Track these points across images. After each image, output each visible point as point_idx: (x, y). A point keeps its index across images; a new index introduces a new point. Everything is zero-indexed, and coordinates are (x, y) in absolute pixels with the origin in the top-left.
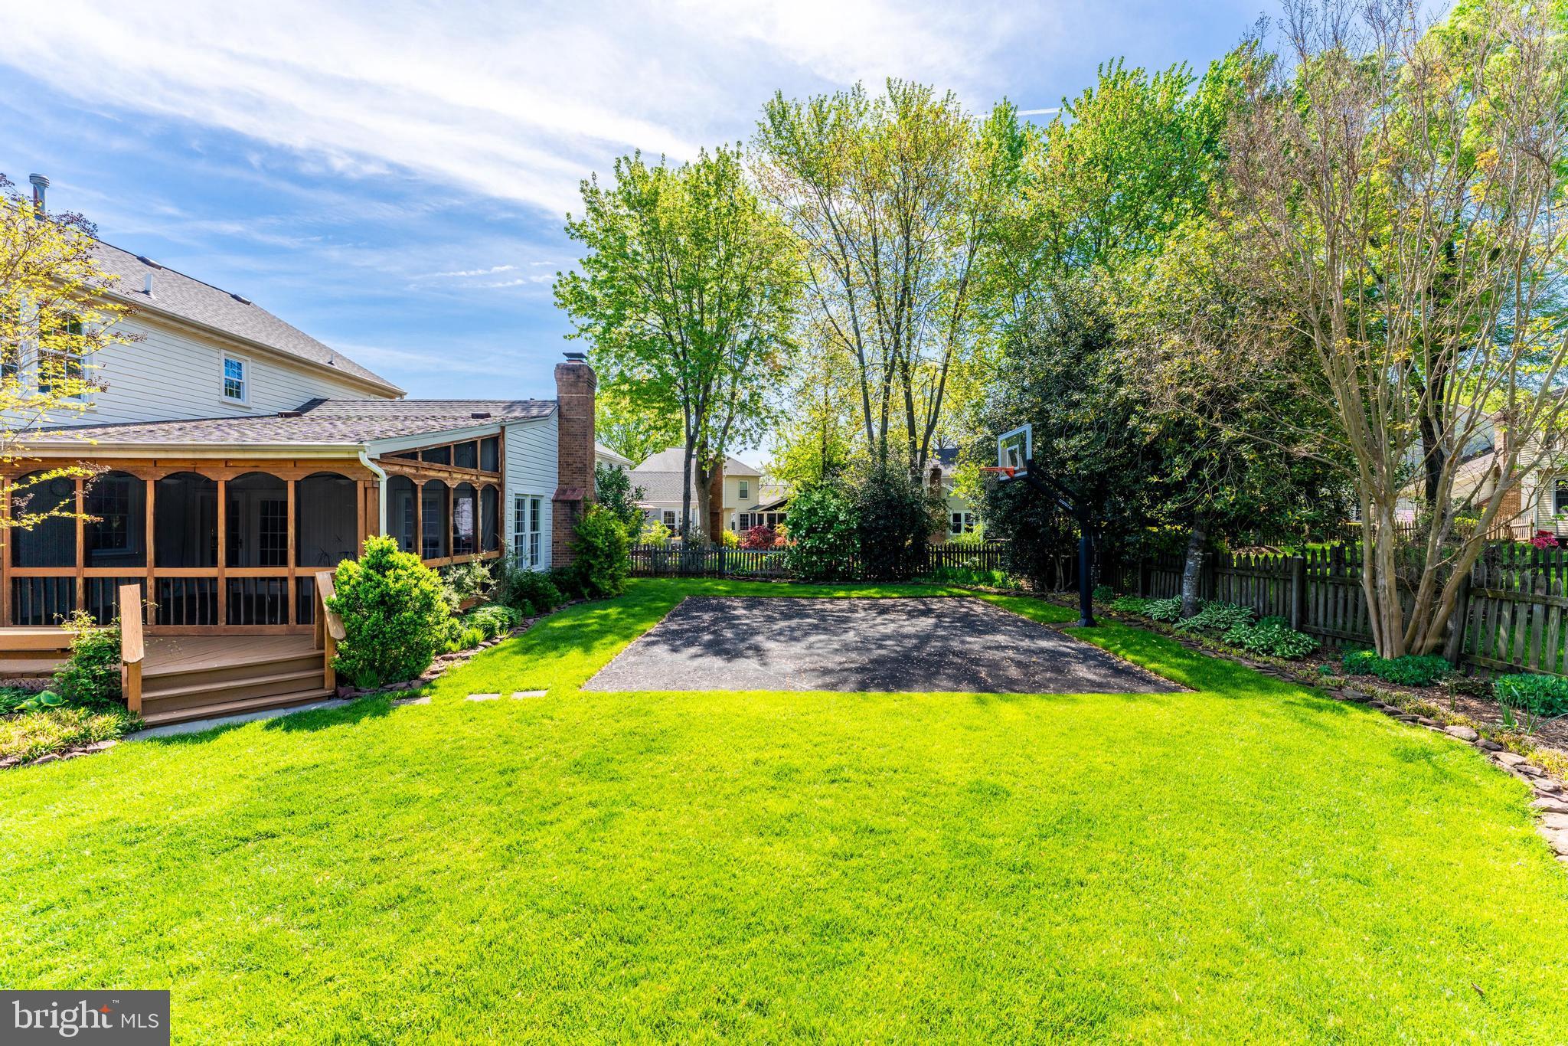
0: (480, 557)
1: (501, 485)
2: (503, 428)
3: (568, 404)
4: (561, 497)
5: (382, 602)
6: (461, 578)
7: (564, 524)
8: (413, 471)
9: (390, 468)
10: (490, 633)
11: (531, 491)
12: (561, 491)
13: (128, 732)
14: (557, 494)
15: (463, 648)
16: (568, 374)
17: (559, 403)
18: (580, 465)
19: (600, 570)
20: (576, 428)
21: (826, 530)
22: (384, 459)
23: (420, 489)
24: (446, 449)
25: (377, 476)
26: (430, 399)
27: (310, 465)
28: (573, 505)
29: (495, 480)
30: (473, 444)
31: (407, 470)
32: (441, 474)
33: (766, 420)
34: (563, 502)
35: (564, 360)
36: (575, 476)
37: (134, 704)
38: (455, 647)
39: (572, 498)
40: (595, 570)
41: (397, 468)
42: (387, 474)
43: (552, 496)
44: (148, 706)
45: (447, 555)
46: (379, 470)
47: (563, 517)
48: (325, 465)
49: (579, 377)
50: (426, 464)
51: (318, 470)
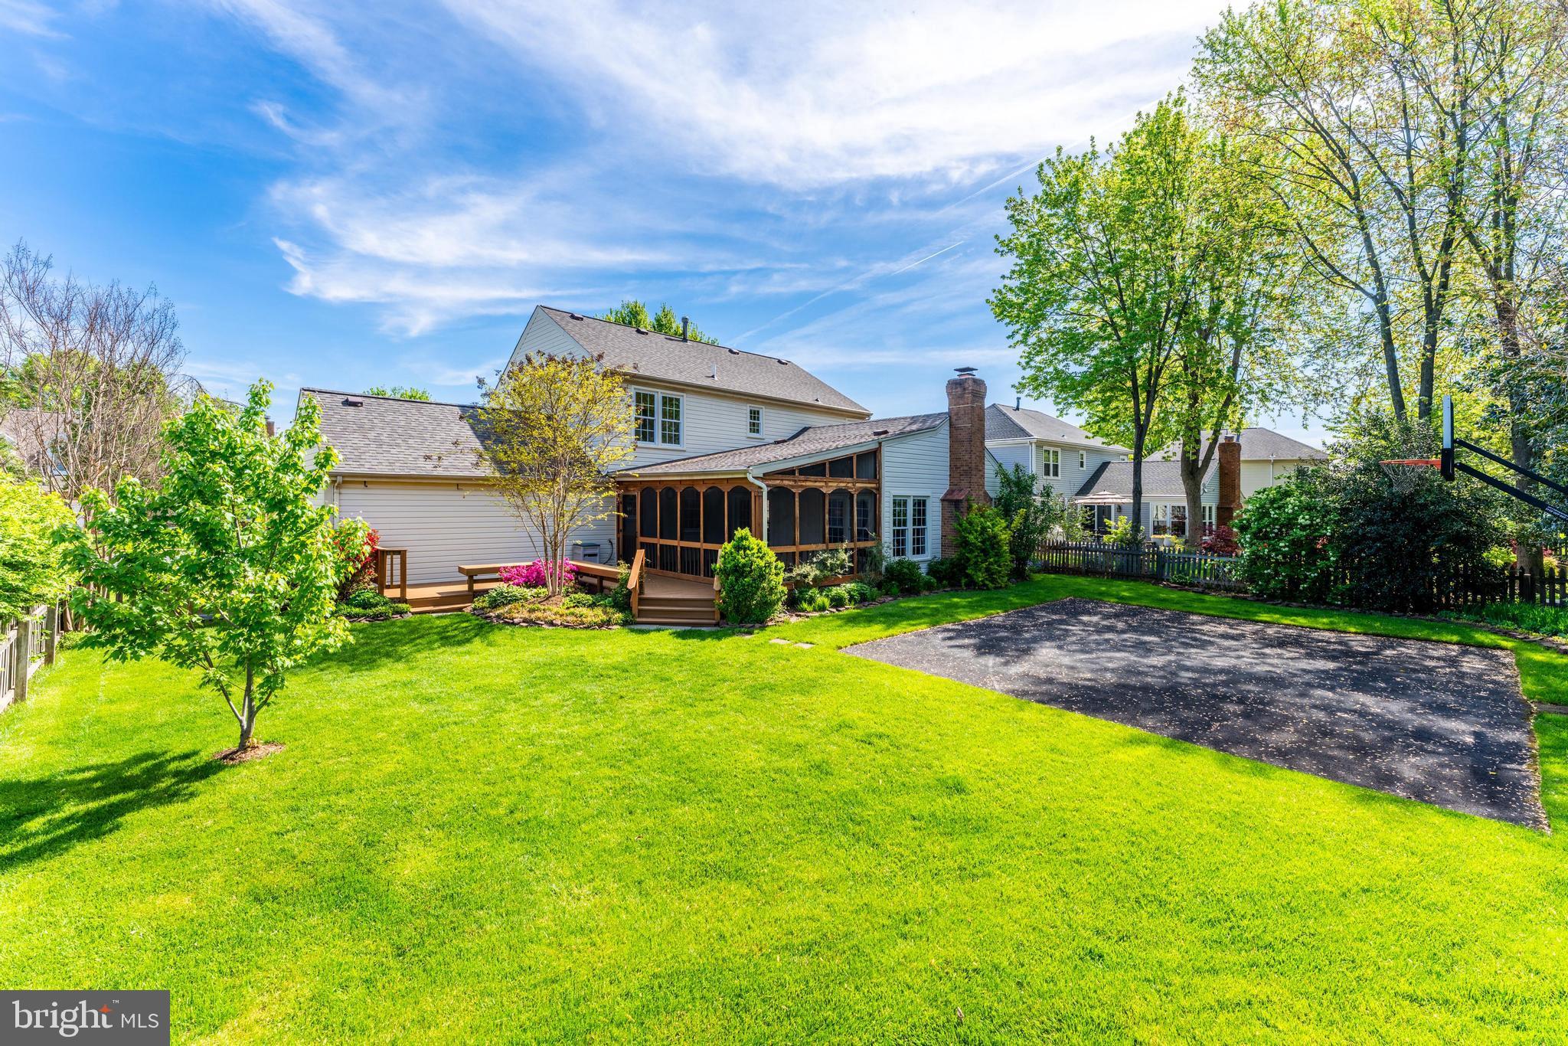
0: (845, 546)
1: (879, 489)
2: (880, 443)
3: (957, 414)
4: (949, 497)
5: (736, 571)
6: (826, 559)
7: (950, 520)
8: (791, 483)
9: (770, 483)
10: (837, 602)
11: (912, 492)
12: (951, 492)
13: (625, 624)
14: (946, 495)
15: (815, 610)
16: (957, 387)
17: (949, 414)
18: (966, 468)
19: (976, 563)
20: (963, 436)
21: (1279, 536)
22: (766, 477)
23: (797, 496)
24: (822, 465)
25: (760, 488)
28: (957, 503)
29: (874, 485)
30: (850, 458)
31: (786, 483)
32: (817, 484)
33: (1249, 397)
34: (950, 501)
35: (955, 376)
36: (961, 478)
37: (635, 611)
38: (809, 608)
39: (958, 497)
40: (972, 562)
41: (778, 482)
42: (768, 486)
43: (941, 496)
44: (641, 613)
45: (824, 542)
46: (763, 485)
47: (949, 515)
50: (802, 478)
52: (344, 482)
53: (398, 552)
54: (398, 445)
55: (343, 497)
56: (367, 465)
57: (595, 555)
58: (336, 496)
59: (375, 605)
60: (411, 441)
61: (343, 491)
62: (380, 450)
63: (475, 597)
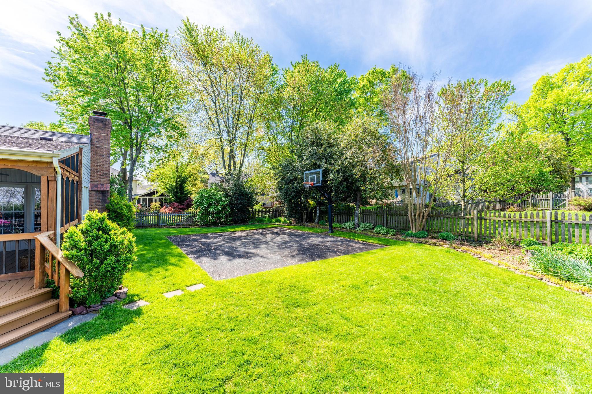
1: (80, 181)
2: (81, 149)
3: (98, 138)
4: (95, 189)
7: (98, 203)
8: (63, 171)
12: (94, 186)
14: (92, 187)
16: (98, 122)
18: (105, 172)
20: (103, 152)
23: (65, 182)
24: (69, 159)
25: (57, 173)
28: (104, 193)
29: (78, 178)
32: (68, 174)
34: (97, 191)
35: (94, 115)
36: (102, 177)
39: (102, 189)
43: (89, 188)
47: (96, 200)
49: (105, 125)
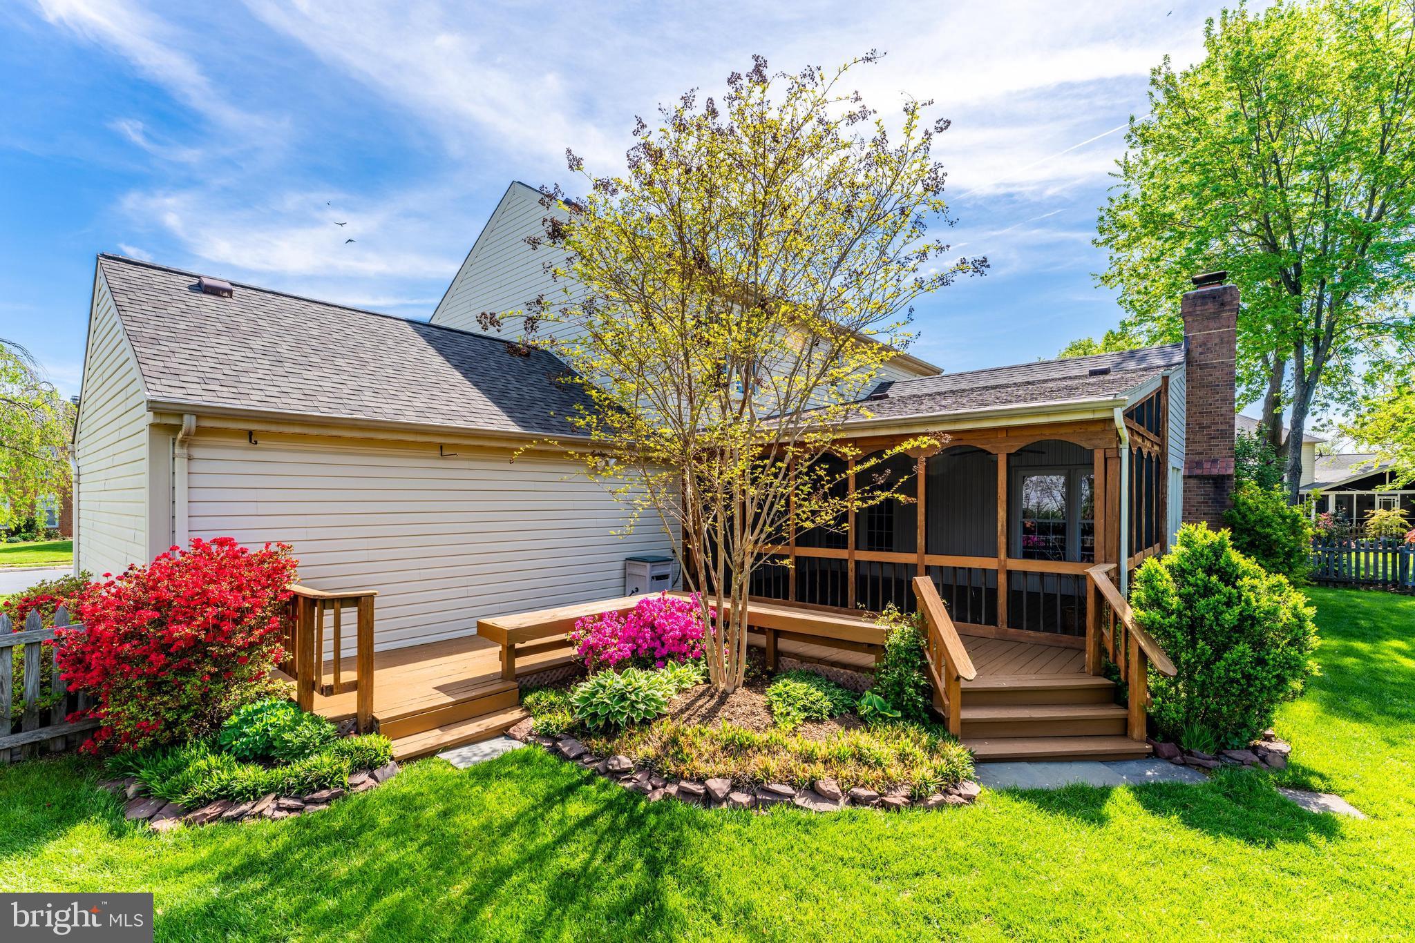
1: (1164, 455)
2: (1165, 379)
3: (1203, 344)
4: (1197, 472)
7: (1203, 508)
14: (1189, 468)
18: (1222, 427)
20: (1216, 376)
23: (1134, 460)
24: (1142, 406)
26: (1002, 366)
27: (1025, 433)
28: (1220, 481)
29: (1159, 449)
30: (1151, 400)
32: (1141, 441)
34: (1200, 477)
35: (1195, 287)
36: (1213, 442)
37: (955, 726)
39: (1215, 472)
43: (1183, 471)
47: (1200, 499)
48: (1047, 432)
49: (1223, 304)
51: (1038, 439)
52: (201, 431)
53: (355, 601)
54: (314, 365)
55: (197, 467)
56: (256, 395)
57: (665, 577)
58: (181, 464)
59: (302, 751)
60: (338, 362)
61: (197, 453)
62: (280, 371)
63: (524, 691)
